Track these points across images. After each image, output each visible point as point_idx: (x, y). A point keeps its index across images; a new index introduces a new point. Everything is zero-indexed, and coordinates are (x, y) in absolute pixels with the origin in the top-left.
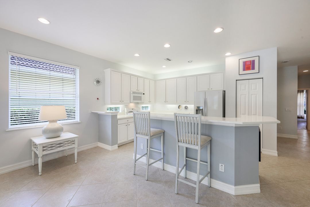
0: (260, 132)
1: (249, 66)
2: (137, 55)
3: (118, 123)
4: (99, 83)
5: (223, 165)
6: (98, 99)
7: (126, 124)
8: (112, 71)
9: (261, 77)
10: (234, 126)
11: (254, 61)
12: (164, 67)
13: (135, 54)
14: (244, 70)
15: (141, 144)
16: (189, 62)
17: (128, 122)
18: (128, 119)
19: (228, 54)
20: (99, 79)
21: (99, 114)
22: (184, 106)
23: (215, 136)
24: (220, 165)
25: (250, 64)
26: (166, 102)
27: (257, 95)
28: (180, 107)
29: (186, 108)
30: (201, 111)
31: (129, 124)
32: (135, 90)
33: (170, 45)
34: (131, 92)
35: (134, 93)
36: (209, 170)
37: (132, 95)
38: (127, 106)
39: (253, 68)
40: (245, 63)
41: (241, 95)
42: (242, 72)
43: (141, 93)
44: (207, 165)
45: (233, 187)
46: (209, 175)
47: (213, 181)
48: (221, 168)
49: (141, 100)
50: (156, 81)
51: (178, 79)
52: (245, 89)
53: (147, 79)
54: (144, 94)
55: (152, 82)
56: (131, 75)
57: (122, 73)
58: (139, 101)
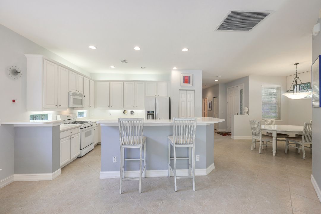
1: (187, 80)
2: (92, 47)
3: (61, 136)
4: (16, 75)
6: (14, 101)
7: (69, 137)
8: (45, 59)
9: (194, 89)
10: (206, 125)
11: (190, 77)
12: (113, 67)
13: (89, 46)
14: (184, 83)
15: (113, 157)
16: (141, 68)
17: (72, 134)
18: (71, 131)
19: (175, 68)
20: (17, 69)
21: (15, 127)
22: (130, 111)
25: (187, 79)
26: (110, 107)
27: (191, 102)
28: (125, 112)
29: (132, 113)
30: (151, 115)
31: (72, 136)
32: (75, 91)
33: (140, 48)
34: (71, 94)
35: (74, 94)
36: (190, 162)
37: (72, 98)
38: (59, 112)
39: (189, 82)
40: (185, 77)
41: (182, 102)
42: (182, 84)
43: (81, 95)
44: (188, 159)
45: (205, 170)
48: (198, 158)
49: (81, 104)
50: (95, 81)
51: (125, 83)
52: (184, 98)
53: (87, 77)
54: (84, 96)
55: (92, 83)
56: (70, 70)
57: (59, 65)
58: (79, 106)
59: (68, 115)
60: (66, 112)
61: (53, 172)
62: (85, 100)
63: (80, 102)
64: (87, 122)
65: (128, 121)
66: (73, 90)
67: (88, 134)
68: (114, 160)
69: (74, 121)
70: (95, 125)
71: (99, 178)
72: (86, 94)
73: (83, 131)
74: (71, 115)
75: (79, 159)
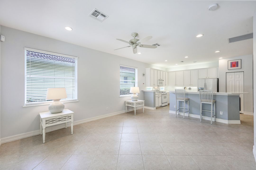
0: (240, 98)
1: (234, 65)
3: (156, 96)
4: (144, 76)
5: (222, 112)
6: (143, 84)
8: (151, 69)
9: (243, 71)
10: (227, 95)
11: (238, 62)
12: (177, 64)
14: (231, 67)
16: (194, 62)
18: (158, 95)
19: (221, 58)
20: (144, 74)
21: (144, 92)
22: (188, 87)
23: (218, 100)
24: (220, 112)
25: (235, 63)
26: (176, 85)
27: (240, 81)
28: (185, 88)
29: (190, 89)
31: (159, 97)
36: (215, 114)
37: (158, 81)
38: (154, 88)
39: (237, 66)
40: (232, 63)
41: (229, 81)
42: (230, 68)
44: (214, 112)
45: (227, 120)
46: (215, 116)
47: (217, 119)
48: (221, 113)
49: (162, 84)
50: (168, 72)
51: (185, 71)
52: (232, 78)
53: (164, 71)
54: (163, 80)
55: (167, 73)
56: (158, 70)
57: (154, 69)
58: (161, 85)
59: (157, 89)
60: (156, 87)
61: (154, 107)
62: (164, 82)
63: (162, 83)
64: (164, 92)
65: (181, 91)
66: (159, 78)
67: (165, 97)
68: (175, 107)
69: (159, 91)
70: (168, 94)
71: (169, 113)
72: (164, 79)
73: (163, 96)
74: (158, 89)
75: (161, 107)
